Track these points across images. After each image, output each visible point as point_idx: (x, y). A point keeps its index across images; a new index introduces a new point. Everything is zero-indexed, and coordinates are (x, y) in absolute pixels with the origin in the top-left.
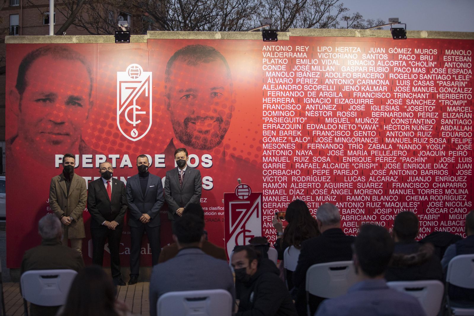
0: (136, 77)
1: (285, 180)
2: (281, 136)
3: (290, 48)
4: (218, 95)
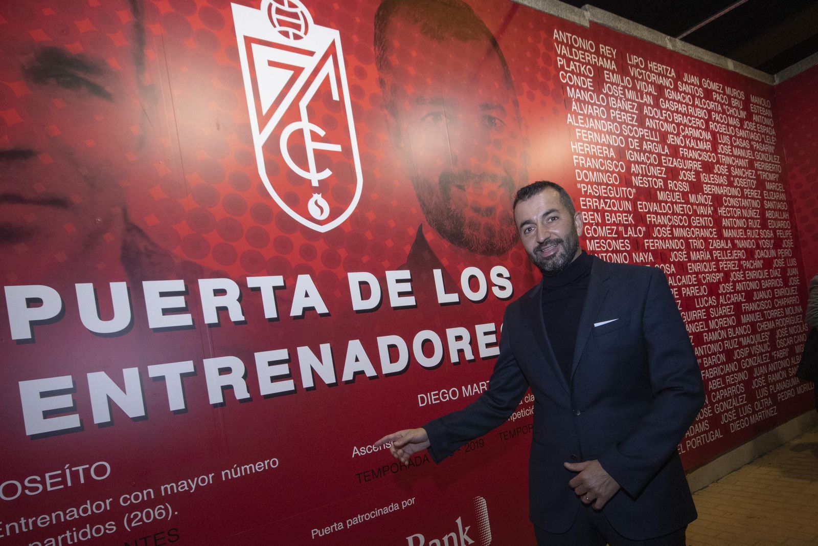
2: (609, 225)
3: (592, 46)
4: (496, 124)
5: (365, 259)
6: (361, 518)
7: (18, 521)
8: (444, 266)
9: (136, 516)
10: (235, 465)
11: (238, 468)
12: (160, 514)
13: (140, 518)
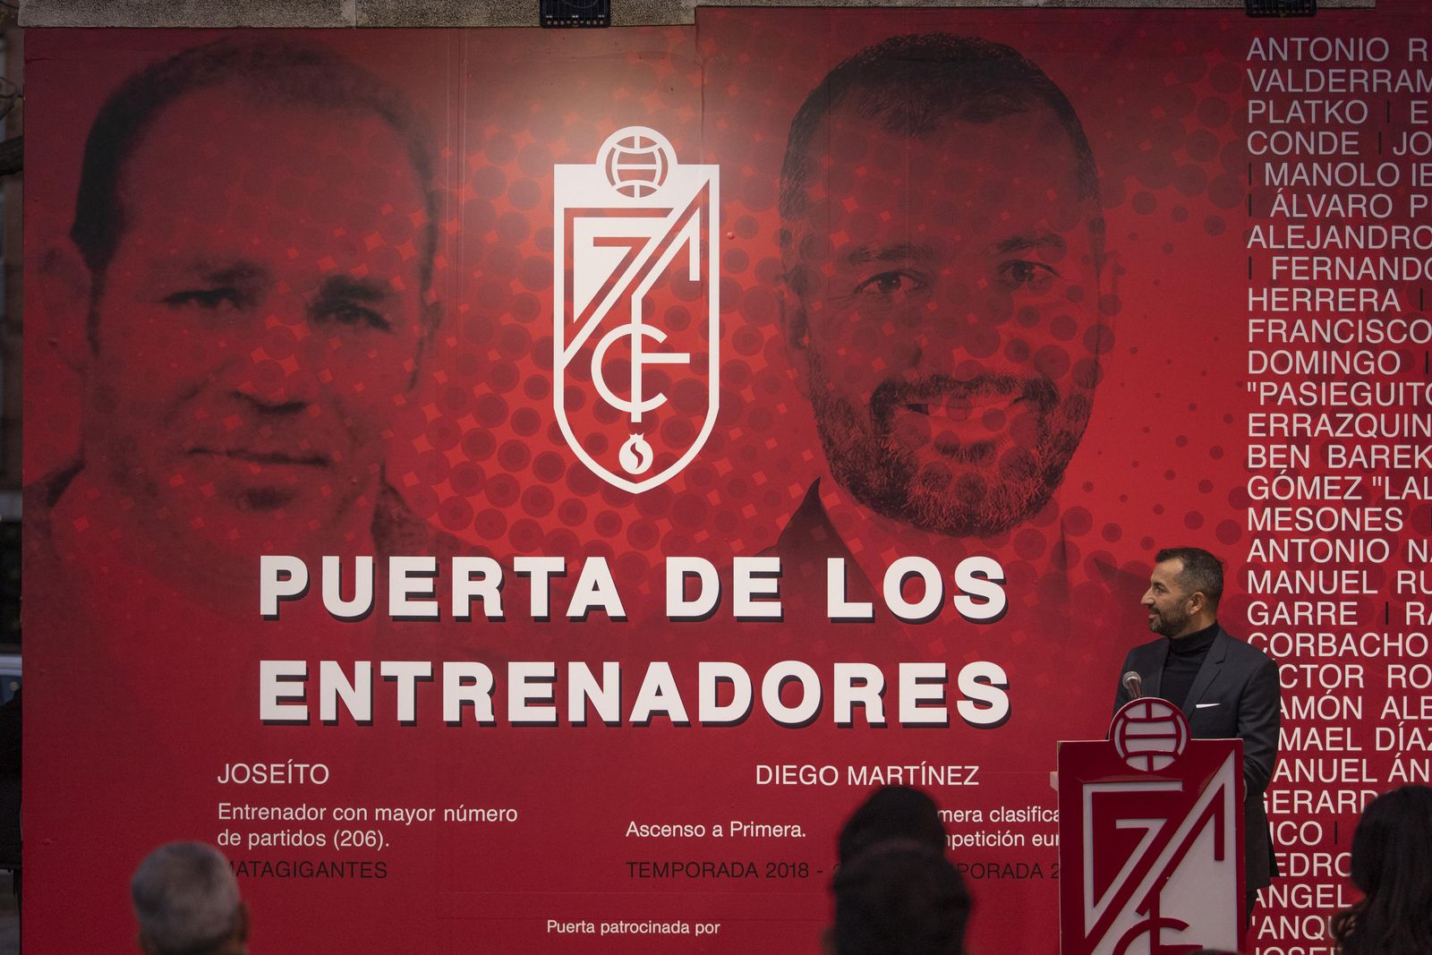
0: (646, 191)
1: (1354, 682)
2: (1334, 472)
3: (1378, 49)
4: (1032, 276)
5: (702, 536)
6: (624, 927)
7: (243, 807)
8: (854, 552)
9: (347, 835)
10: (462, 806)
11: (465, 811)
12: (371, 841)
13: (349, 839)
